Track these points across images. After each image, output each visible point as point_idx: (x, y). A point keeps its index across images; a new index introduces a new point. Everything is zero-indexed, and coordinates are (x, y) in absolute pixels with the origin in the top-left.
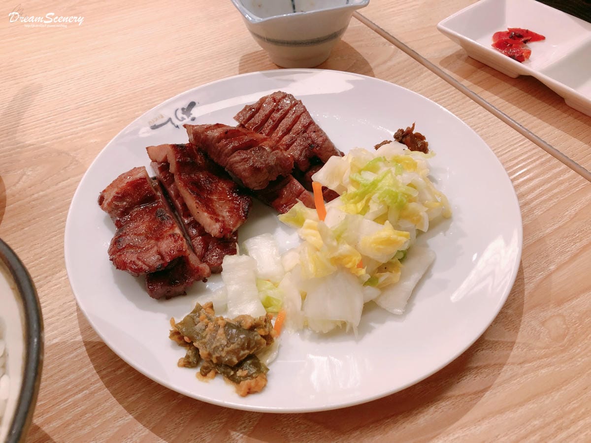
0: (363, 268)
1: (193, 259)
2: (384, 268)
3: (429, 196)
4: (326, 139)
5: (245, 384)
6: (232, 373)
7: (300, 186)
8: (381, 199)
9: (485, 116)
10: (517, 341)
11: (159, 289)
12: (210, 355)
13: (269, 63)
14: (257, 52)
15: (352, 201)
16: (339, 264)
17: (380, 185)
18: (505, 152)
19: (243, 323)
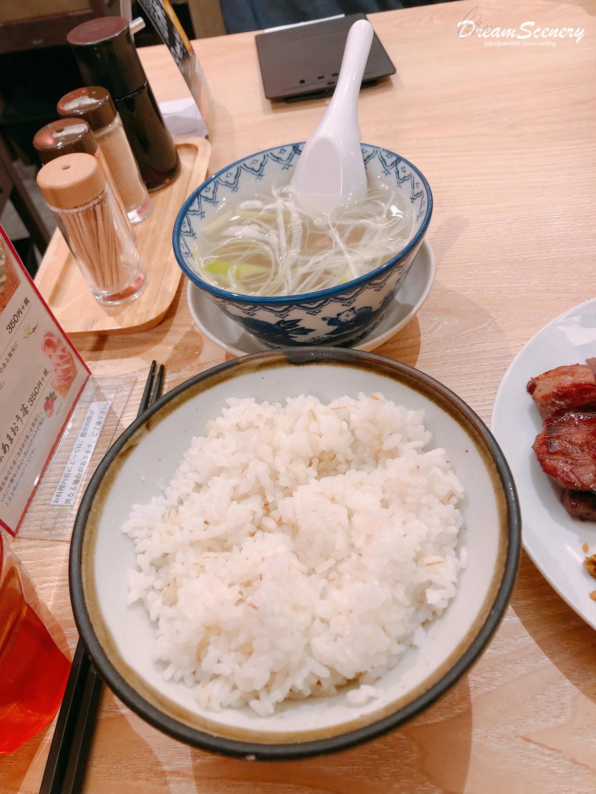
11: (582, 509)
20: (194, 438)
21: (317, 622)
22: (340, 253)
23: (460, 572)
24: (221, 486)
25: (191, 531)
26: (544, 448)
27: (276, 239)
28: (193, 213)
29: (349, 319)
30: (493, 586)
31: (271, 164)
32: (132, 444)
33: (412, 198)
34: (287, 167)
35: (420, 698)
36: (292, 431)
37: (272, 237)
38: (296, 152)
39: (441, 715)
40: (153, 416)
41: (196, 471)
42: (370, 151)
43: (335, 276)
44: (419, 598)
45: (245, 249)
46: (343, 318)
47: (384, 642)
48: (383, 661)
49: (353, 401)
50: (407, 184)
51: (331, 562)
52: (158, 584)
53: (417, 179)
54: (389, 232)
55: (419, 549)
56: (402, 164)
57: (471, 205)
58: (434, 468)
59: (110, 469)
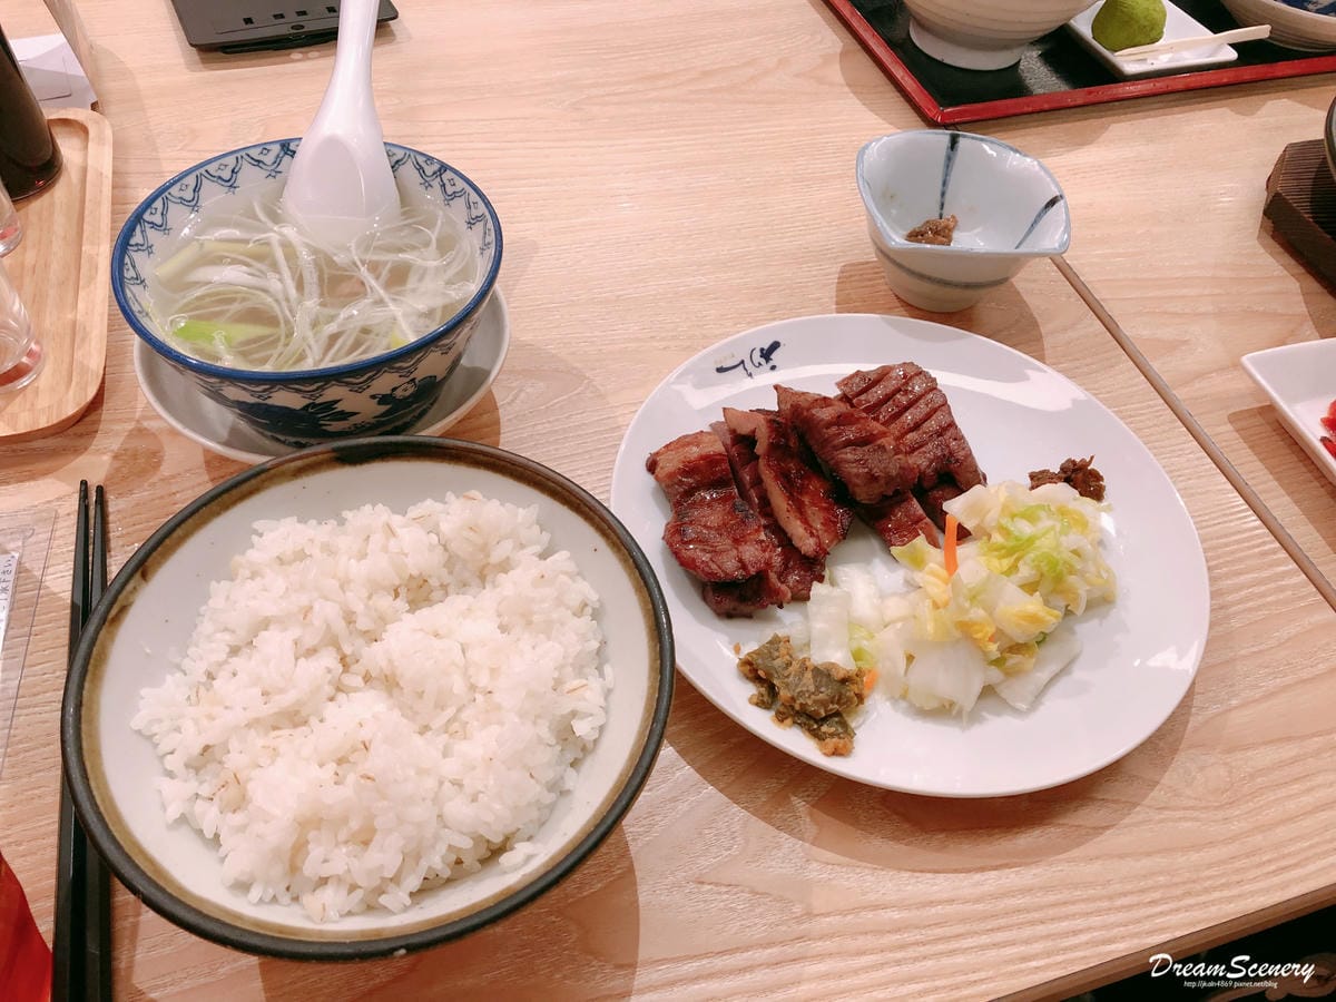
0: (995, 642)
1: (773, 577)
2: (1016, 648)
3: (1092, 568)
4: (969, 455)
5: (832, 742)
6: (815, 726)
7: (920, 511)
8: (1036, 563)
9: (1198, 459)
10: (1162, 781)
11: (728, 604)
12: (793, 699)
13: (886, 287)
14: (867, 263)
15: (996, 553)
16: (965, 632)
17: (1038, 543)
18: (1213, 522)
19: (833, 672)
20: (214, 584)
21: (447, 784)
22: (380, 302)
23: (608, 693)
24: (275, 643)
25: (245, 709)
26: (677, 538)
27: (279, 286)
28: (136, 248)
29: (407, 393)
30: (649, 698)
31: (248, 171)
32: (125, 603)
33: (469, 223)
34: (273, 174)
35: (589, 836)
36: (362, 556)
37: (274, 284)
38: (286, 153)
39: (599, 882)
40: (150, 559)
41: (226, 629)
42: (400, 154)
43: (377, 335)
44: (565, 734)
45: (231, 301)
46: (399, 394)
47: (535, 790)
48: (535, 814)
49: (438, 506)
50: (460, 203)
51: (450, 712)
52: (205, 790)
53: (474, 197)
54: (445, 271)
55: (556, 675)
56: (447, 175)
57: (536, 221)
58: (561, 576)
59: (98, 642)
